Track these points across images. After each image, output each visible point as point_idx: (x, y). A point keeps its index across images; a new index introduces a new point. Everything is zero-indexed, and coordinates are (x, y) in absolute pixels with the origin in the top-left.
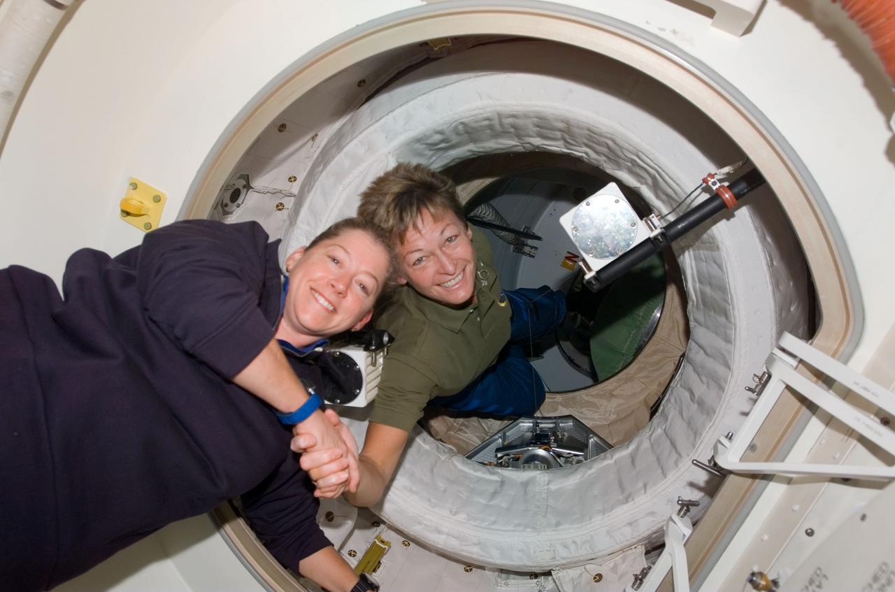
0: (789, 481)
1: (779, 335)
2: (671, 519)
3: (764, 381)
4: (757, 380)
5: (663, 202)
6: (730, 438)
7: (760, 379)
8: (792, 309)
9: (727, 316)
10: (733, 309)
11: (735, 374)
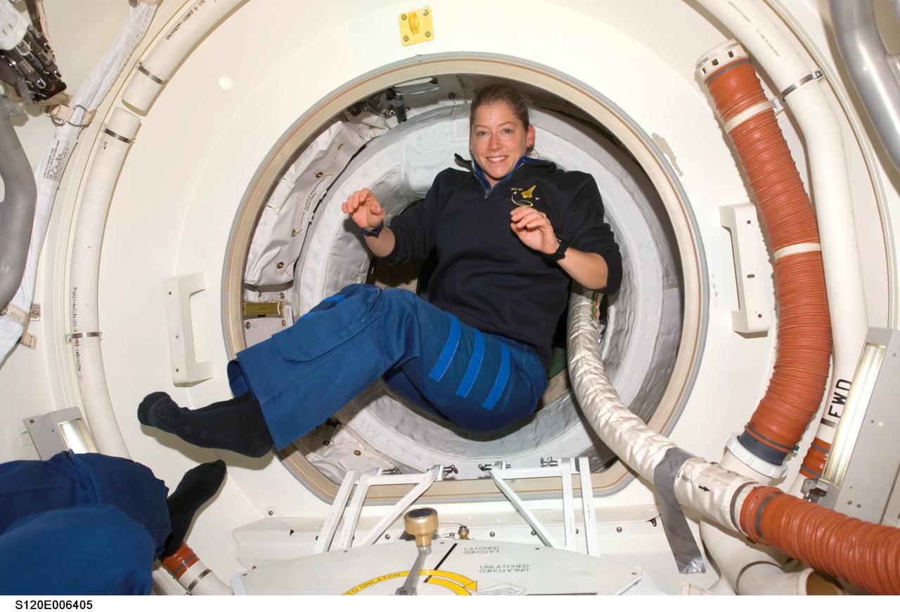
0: (518, 510)
1: (583, 455)
2: (439, 466)
3: (552, 463)
4: (550, 460)
5: (611, 344)
6: (507, 468)
7: (551, 462)
8: (594, 458)
9: (567, 424)
10: (574, 425)
11: (536, 451)
